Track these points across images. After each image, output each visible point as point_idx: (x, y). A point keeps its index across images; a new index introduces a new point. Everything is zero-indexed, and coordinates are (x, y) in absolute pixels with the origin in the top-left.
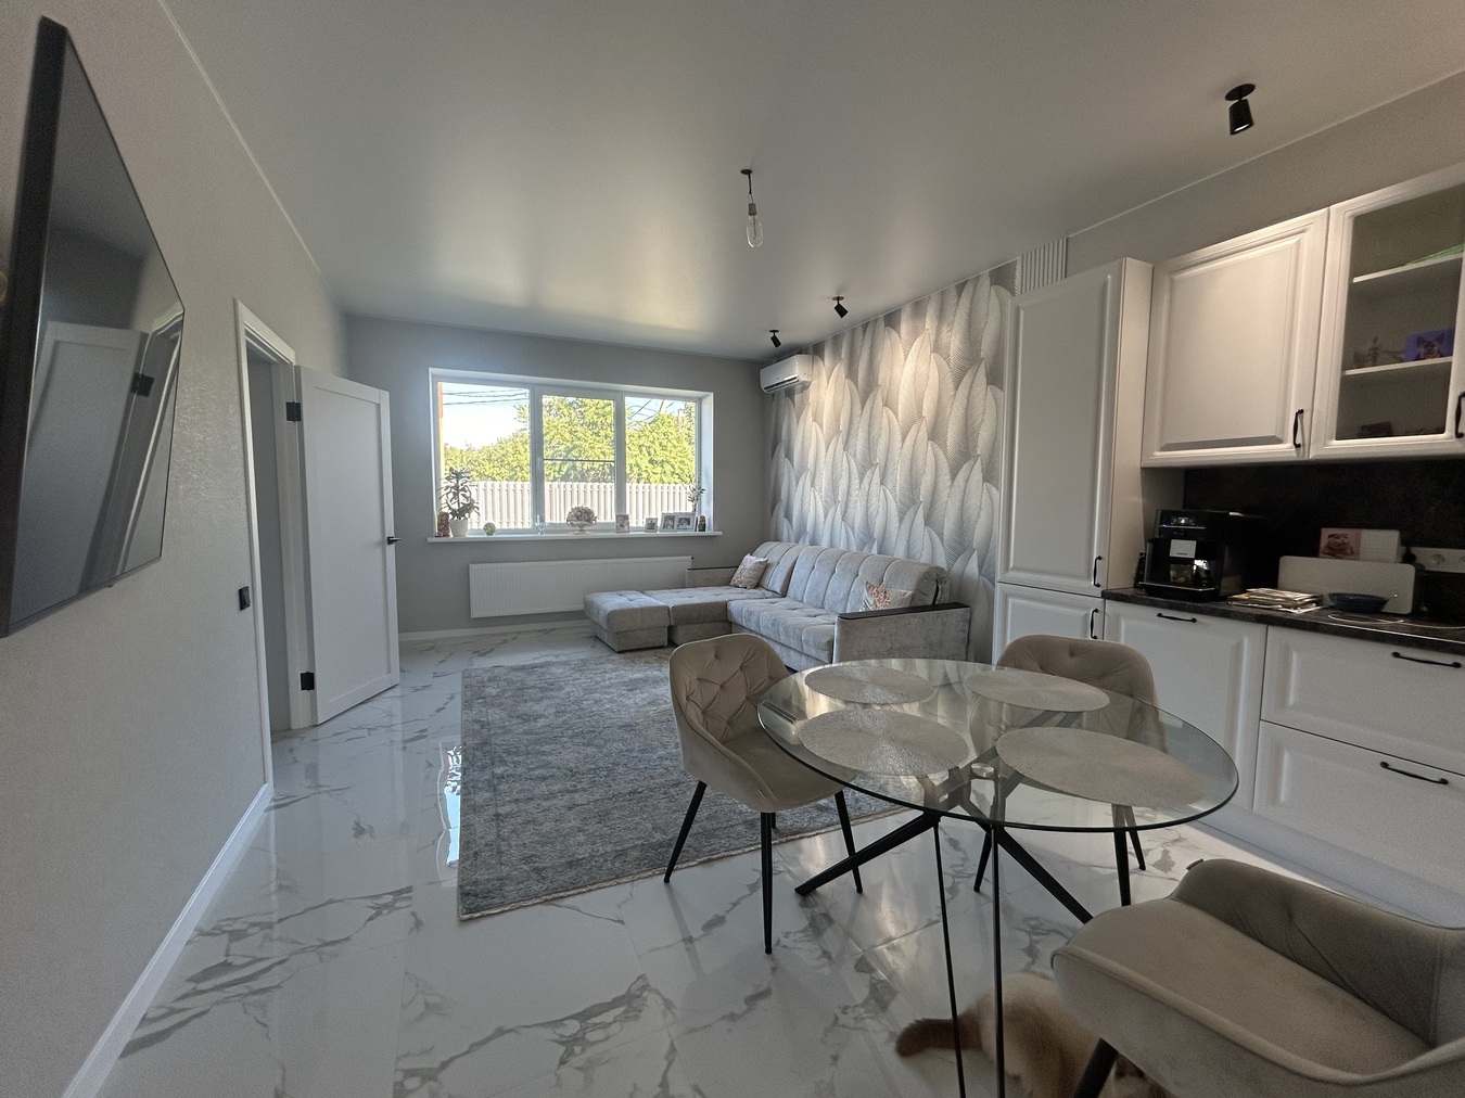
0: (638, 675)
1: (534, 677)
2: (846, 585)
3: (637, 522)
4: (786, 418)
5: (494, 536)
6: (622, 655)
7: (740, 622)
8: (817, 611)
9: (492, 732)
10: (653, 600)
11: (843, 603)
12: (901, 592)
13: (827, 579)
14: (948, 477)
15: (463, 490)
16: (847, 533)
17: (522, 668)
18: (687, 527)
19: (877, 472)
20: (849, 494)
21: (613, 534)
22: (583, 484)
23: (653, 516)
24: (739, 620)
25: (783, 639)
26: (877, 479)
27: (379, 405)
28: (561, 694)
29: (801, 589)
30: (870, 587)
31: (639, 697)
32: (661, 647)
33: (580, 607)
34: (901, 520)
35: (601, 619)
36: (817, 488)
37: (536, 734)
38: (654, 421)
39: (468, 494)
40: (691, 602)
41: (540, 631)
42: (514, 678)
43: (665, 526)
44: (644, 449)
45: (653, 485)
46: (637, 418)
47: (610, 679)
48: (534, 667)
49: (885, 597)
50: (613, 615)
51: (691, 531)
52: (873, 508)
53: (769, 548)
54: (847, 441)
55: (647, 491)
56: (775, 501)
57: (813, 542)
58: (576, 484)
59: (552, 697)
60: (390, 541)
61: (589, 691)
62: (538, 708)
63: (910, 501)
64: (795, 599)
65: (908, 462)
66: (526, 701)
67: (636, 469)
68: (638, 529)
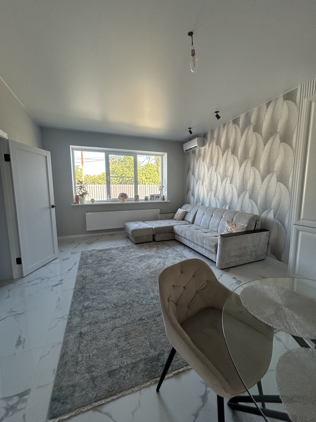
0: (142, 254)
1: (106, 255)
2: (218, 221)
3: (142, 198)
4: (193, 160)
5: (94, 203)
6: (137, 245)
7: (178, 234)
8: (207, 231)
9: (87, 282)
10: (147, 225)
11: (217, 228)
12: (242, 225)
13: (210, 218)
14: (260, 180)
15: (83, 187)
16: (216, 201)
17: (102, 250)
18: (158, 199)
19: (229, 179)
20: (217, 187)
21: (134, 202)
22: (125, 185)
23: (147, 196)
24: (178, 233)
25: (195, 241)
26: (229, 181)
27: (46, 157)
28: (115, 263)
29: (200, 221)
30: (228, 222)
31: (143, 265)
32: (151, 242)
33: (123, 227)
34: (239, 197)
35: (130, 232)
36: (204, 185)
37: (103, 283)
38: (147, 166)
39: (85, 189)
40: (161, 226)
41: (110, 235)
42: (99, 255)
43: (151, 199)
44: (144, 174)
45: (147, 185)
46: (141, 165)
47: (132, 256)
48: (106, 250)
49: (235, 227)
50: (134, 231)
51: (160, 200)
52: (227, 192)
53: (187, 206)
54: (216, 168)
55: (145, 187)
56: (188, 190)
57: (203, 204)
58: (123, 185)
59: (111, 264)
60: (53, 207)
61: (125, 261)
62: (105, 269)
63: (242, 189)
64: (197, 225)
65: (242, 175)
66: (101, 266)
67: (141, 180)
68: (142, 200)
